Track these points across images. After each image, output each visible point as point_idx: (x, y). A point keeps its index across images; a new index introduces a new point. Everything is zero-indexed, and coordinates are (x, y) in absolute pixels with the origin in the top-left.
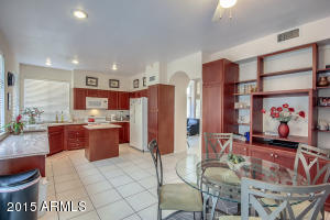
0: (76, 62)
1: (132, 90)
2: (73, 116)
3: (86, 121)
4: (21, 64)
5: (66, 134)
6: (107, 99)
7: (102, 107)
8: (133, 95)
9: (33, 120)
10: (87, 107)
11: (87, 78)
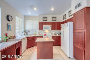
6: (51, 26)
10: (43, 29)
11: (43, 17)
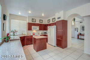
0: (30, 12)
1: (47, 23)
2: (28, 33)
3: (32, 35)
4: (10, 14)
5: (26, 39)
6: (39, 27)
7: (37, 29)
8: (48, 25)
9: (14, 34)
10: (32, 29)
11: (32, 19)
